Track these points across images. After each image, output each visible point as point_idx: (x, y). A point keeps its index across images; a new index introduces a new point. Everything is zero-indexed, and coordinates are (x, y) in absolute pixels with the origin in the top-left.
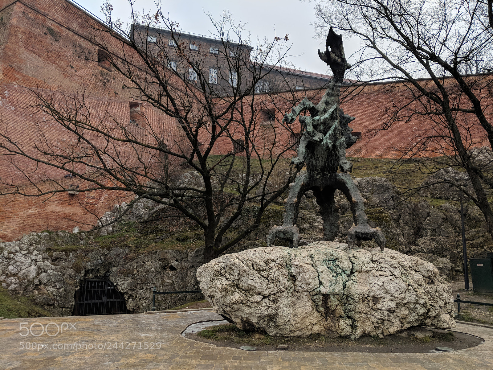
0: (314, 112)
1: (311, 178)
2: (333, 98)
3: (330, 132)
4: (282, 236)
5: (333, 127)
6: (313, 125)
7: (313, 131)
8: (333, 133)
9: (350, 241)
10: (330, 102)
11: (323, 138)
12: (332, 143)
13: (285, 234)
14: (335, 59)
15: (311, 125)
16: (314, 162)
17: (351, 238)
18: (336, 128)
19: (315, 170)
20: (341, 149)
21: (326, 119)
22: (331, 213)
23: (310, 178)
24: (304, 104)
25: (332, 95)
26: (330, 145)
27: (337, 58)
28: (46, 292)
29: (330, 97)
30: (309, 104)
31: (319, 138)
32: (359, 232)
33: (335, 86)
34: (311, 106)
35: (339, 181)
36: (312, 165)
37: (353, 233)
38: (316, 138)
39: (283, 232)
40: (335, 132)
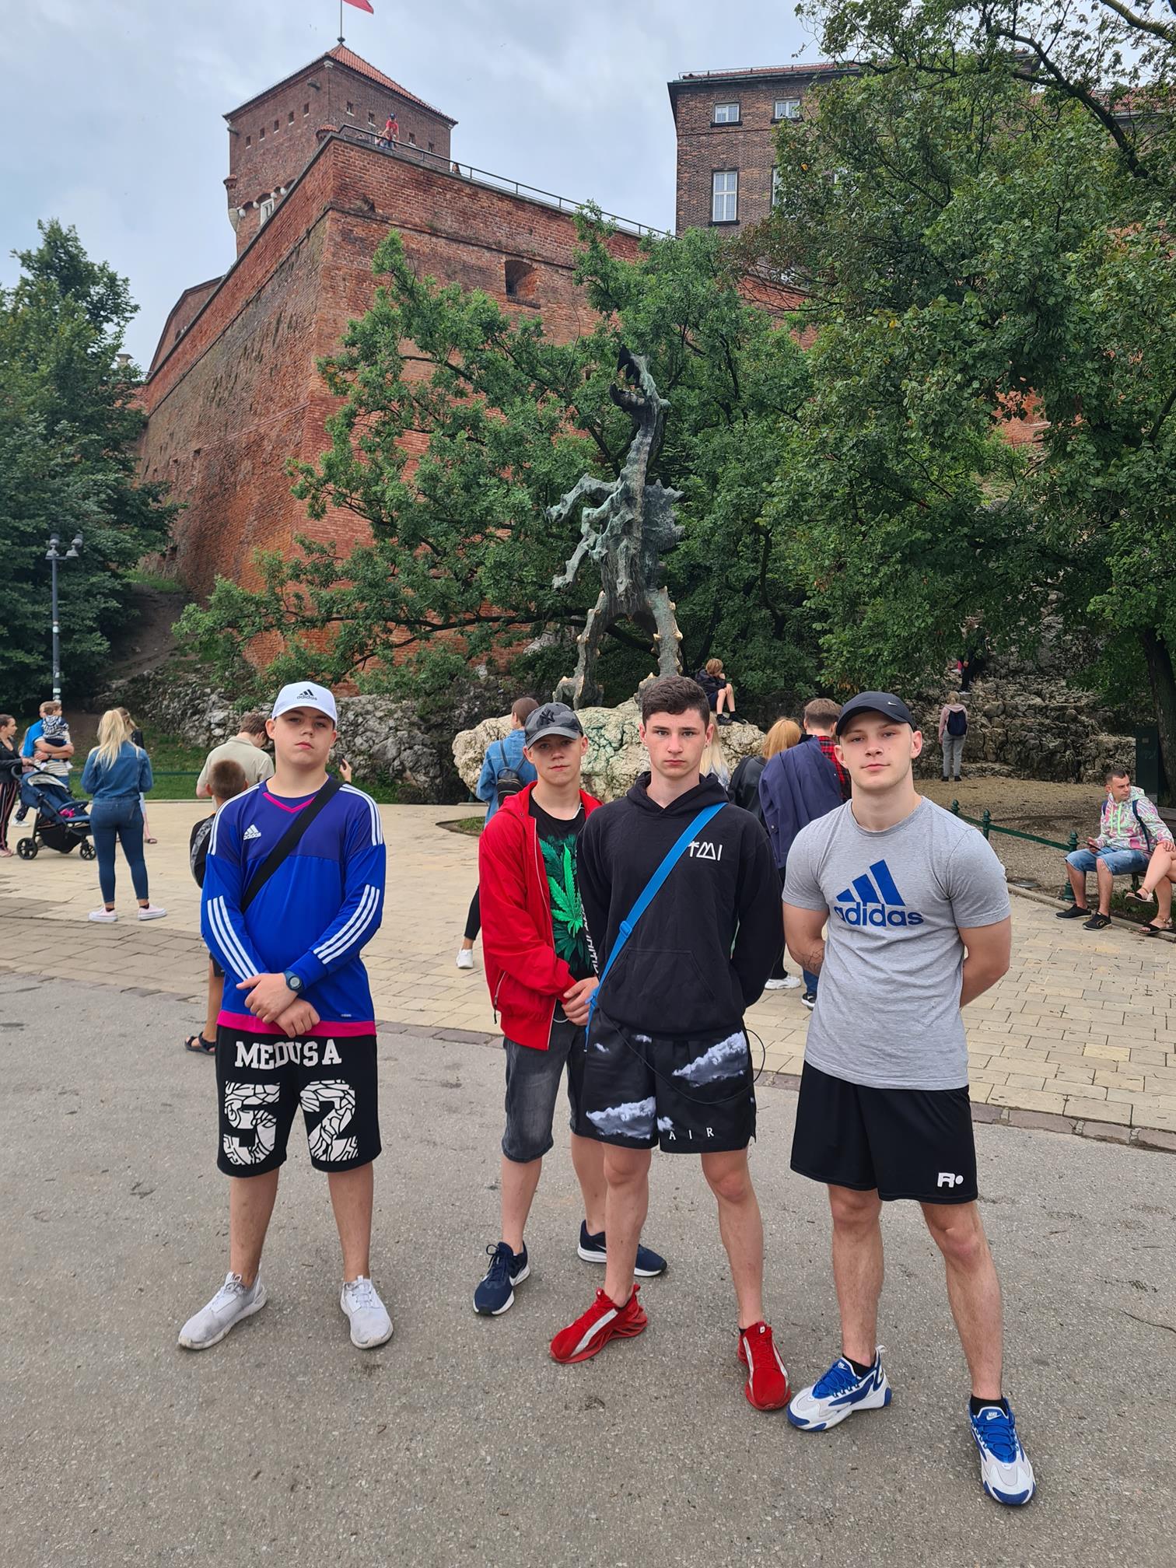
0: (603, 496)
3: (605, 533)
5: (609, 525)
6: (588, 521)
7: (588, 532)
8: (609, 535)
11: (595, 543)
14: (631, 400)
18: (612, 527)
21: (603, 511)
24: (581, 487)
27: (634, 398)
28: (414, 782)
30: (591, 486)
31: (587, 545)
34: (593, 488)
39: (568, 686)
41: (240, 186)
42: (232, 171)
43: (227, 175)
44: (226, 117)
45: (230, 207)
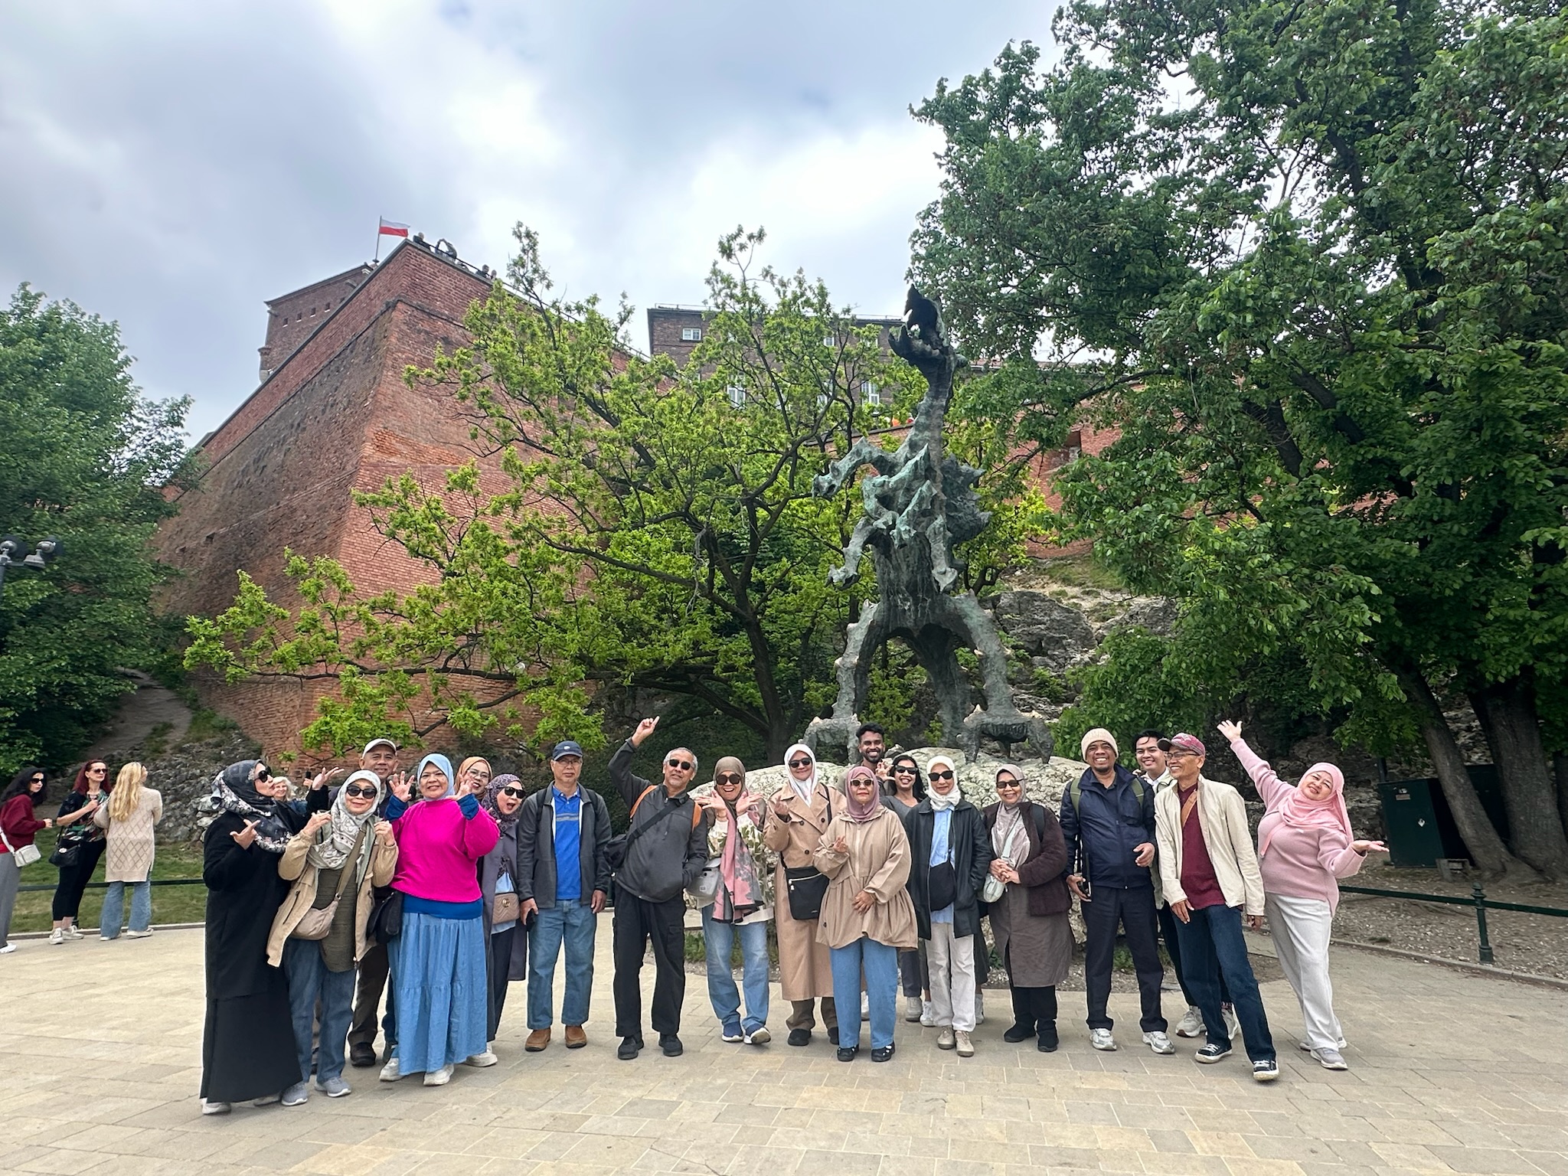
0: (885, 466)
1: (892, 610)
2: (927, 433)
3: (910, 508)
4: (828, 739)
5: (916, 496)
6: (876, 496)
7: (877, 508)
8: (917, 509)
9: (967, 745)
10: (921, 443)
11: (894, 521)
12: (913, 532)
13: (833, 735)
14: (924, 352)
15: (872, 496)
16: (892, 576)
17: (970, 739)
18: (921, 499)
19: (898, 593)
20: (935, 542)
21: (902, 480)
22: (952, 685)
23: (889, 610)
24: (858, 453)
25: (927, 428)
26: (905, 537)
27: (928, 347)
29: (920, 431)
30: (870, 452)
31: (884, 523)
32: (987, 724)
33: (931, 406)
34: (875, 455)
35: (950, 614)
36: (889, 580)
37: (972, 726)
38: (879, 524)
39: (828, 731)
40: (920, 507)
41: (274, 353)
42: (268, 342)
43: (263, 345)
44: (268, 303)
45: (262, 369)
